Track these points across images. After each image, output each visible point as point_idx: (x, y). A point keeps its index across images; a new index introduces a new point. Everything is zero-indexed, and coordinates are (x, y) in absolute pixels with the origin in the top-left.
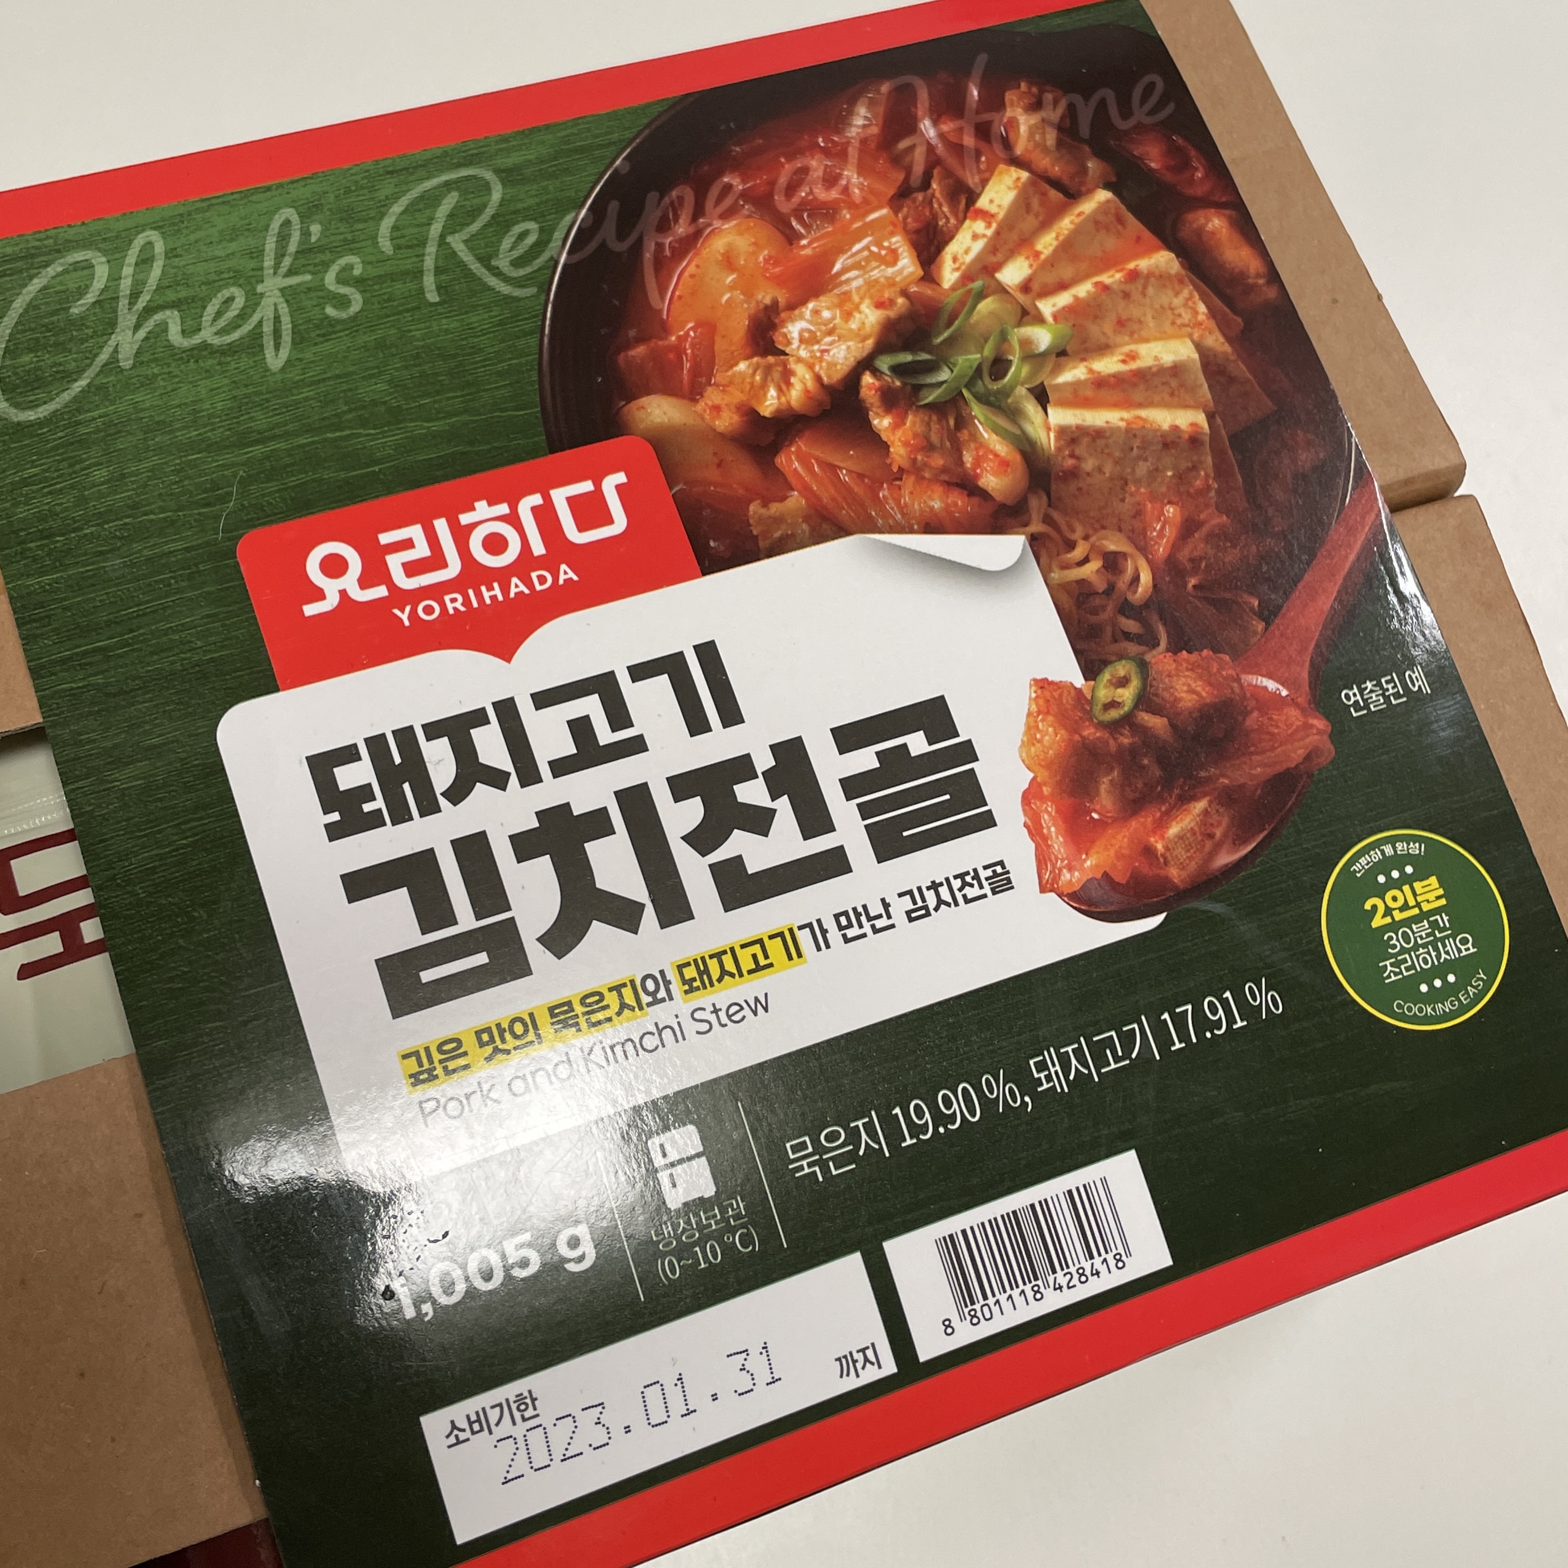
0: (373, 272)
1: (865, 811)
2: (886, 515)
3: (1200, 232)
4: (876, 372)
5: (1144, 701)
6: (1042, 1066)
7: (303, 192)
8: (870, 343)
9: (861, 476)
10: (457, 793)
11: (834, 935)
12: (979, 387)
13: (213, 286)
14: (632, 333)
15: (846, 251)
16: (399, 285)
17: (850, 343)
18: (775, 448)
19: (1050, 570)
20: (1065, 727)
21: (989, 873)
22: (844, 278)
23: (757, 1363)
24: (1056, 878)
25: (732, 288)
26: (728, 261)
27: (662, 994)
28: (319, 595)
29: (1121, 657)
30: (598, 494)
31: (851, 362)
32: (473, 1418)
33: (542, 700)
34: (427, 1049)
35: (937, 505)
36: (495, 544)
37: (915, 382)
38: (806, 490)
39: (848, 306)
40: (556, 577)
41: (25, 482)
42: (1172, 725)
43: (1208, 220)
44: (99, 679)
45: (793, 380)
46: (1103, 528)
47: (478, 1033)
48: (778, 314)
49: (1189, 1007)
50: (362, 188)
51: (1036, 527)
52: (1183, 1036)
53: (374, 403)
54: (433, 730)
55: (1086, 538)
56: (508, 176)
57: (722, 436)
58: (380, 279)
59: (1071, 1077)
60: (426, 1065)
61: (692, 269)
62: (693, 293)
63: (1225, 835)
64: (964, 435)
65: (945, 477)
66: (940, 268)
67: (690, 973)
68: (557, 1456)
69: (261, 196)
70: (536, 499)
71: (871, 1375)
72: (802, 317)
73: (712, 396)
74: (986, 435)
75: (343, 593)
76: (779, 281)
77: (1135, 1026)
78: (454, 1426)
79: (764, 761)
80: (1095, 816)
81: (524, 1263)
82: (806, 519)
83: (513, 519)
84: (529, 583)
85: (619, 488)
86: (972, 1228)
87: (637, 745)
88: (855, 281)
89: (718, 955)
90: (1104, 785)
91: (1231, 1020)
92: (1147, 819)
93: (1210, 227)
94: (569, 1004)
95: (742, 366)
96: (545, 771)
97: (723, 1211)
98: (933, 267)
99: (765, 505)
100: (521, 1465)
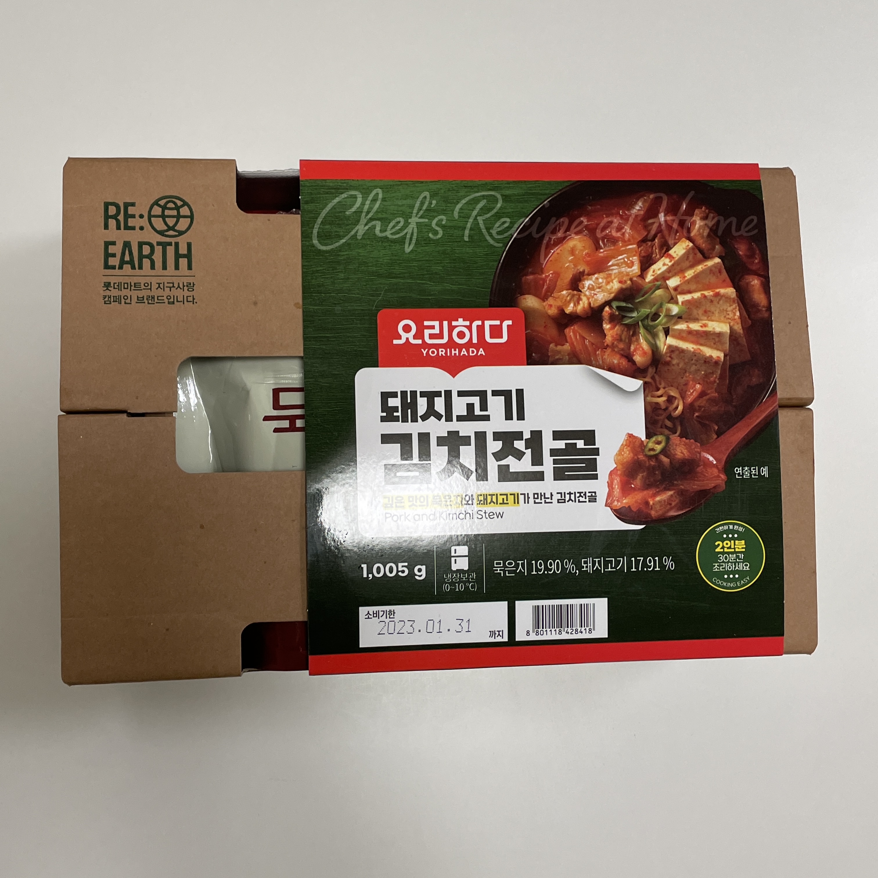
0: (449, 224)
1: (555, 462)
2: (597, 360)
3: (748, 284)
4: (611, 307)
5: (664, 452)
6: (586, 562)
7: (434, 187)
8: (613, 295)
9: (593, 344)
10: (424, 418)
11: (531, 500)
12: (646, 322)
13: (394, 215)
14: (530, 270)
15: (614, 258)
16: (456, 231)
17: (605, 294)
18: (566, 326)
19: (647, 396)
20: (633, 453)
21: (590, 494)
22: (611, 268)
23: (465, 624)
24: (612, 503)
25: (570, 262)
26: (572, 252)
27: (470, 502)
28: (400, 337)
29: (661, 434)
30: (501, 326)
31: (603, 301)
32: (375, 612)
33: (461, 394)
34: (392, 498)
35: (616, 362)
36: (461, 335)
37: (624, 314)
38: (572, 344)
39: (609, 279)
40: (478, 352)
41: (317, 271)
42: (671, 462)
43: (753, 280)
44: (324, 347)
45: (581, 302)
46: (672, 386)
47: (409, 497)
48: (583, 276)
49: (642, 558)
50: (454, 190)
51: (648, 379)
52: (637, 567)
53: (436, 273)
54: (423, 394)
55: (664, 388)
56: (506, 198)
57: (549, 316)
58: (450, 227)
59: (594, 569)
60: (391, 502)
61: (558, 251)
62: (556, 260)
63: (675, 506)
64: (634, 339)
65: (622, 352)
66: (647, 274)
67: (481, 498)
68: (397, 631)
69: (420, 185)
70: (479, 323)
71: (499, 639)
72: (591, 279)
73: (551, 301)
74: (642, 341)
75: (407, 339)
76: (588, 263)
77: (622, 559)
78: (368, 613)
79: (527, 435)
80: (633, 486)
81: (403, 572)
82: (569, 355)
83: (469, 328)
84: (468, 352)
85: (508, 326)
86: (546, 606)
87: (487, 418)
88: (615, 270)
89: (492, 495)
90: (640, 477)
91: (655, 567)
92: (651, 492)
93: (753, 283)
94: (440, 496)
95: (564, 292)
96: (455, 418)
97: (469, 576)
98: (645, 272)
99: (556, 346)
100: (385, 631)
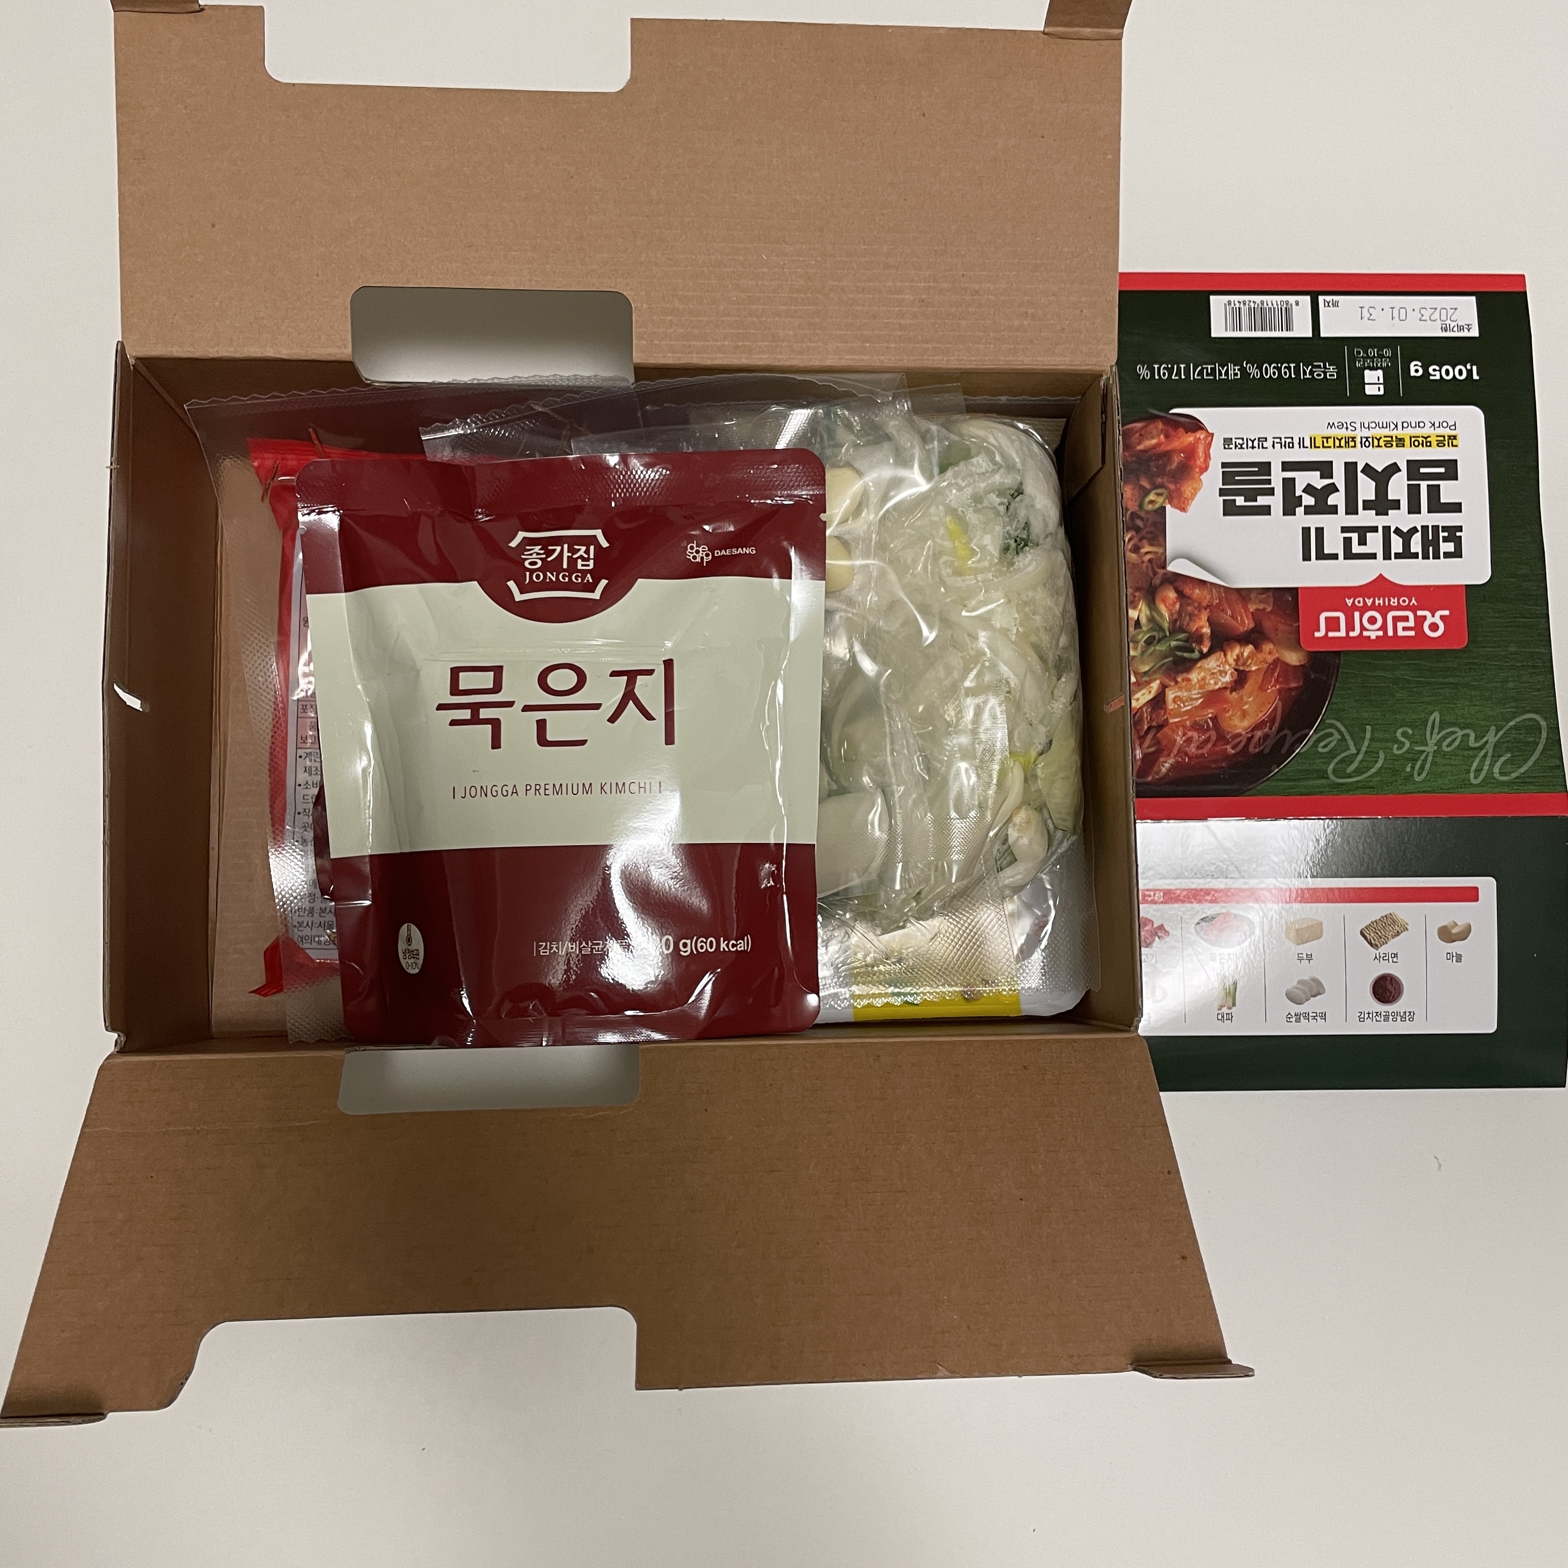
0: (1390, 744)
1: (1269, 482)
2: (1219, 592)
4: (1201, 652)
5: (1147, 492)
6: (1236, 374)
7: (1410, 787)
8: (1199, 665)
9: (1223, 610)
10: (1414, 530)
11: (1296, 441)
12: (1161, 634)
13: (1453, 753)
14: (1294, 693)
15: (1195, 707)
16: (1381, 736)
17: (1206, 666)
18: (1253, 631)
19: (1162, 553)
20: (1181, 492)
21: (1231, 446)
22: (1199, 696)
23: (1366, 315)
24: (1206, 438)
25: (1246, 703)
26: (1244, 714)
27: (1364, 440)
28: (1442, 617)
29: (1148, 512)
30: (1327, 630)
31: (1209, 659)
33: (1373, 556)
34: (1449, 446)
35: (1197, 591)
36: (1372, 620)
37: (1187, 644)
38: (1246, 610)
39: (1202, 683)
40: (1354, 602)
41: (1539, 690)
42: (1139, 481)
45: (1235, 657)
46: (1134, 564)
47: (1430, 446)
48: (1232, 687)
49: (1173, 377)
50: (1386, 783)
51: (1161, 571)
52: (1179, 369)
53: (1403, 688)
54: (1415, 556)
55: (1143, 562)
56: (1323, 775)
57: (1271, 642)
58: (1387, 741)
59: (1226, 368)
60: (1450, 441)
61: (1260, 715)
62: (1263, 704)
63: (1135, 433)
64: (1175, 616)
65: (1190, 601)
66: (1158, 690)
67: (1352, 444)
68: (1438, 311)
69: (1427, 789)
70: (1352, 634)
71: (1329, 298)
72: (1223, 683)
73: (1270, 659)
74: (1167, 615)
76: (1226, 701)
77: (1196, 377)
78: (1469, 330)
79: (1300, 511)
80: (1182, 455)
81: (1434, 370)
82: (1250, 599)
83: (1363, 628)
84: (1364, 602)
85: (1319, 631)
87: (1344, 530)
88: (1195, 693)
89: (1340, 446)
90: (1174, 466)
91: (1159, 369)
92: (1163, 448)
94: (1397, 446)
95: (1254, 668)
96: (1380, 530)
97: (1364, 364)
98: (1160, 690)
99: (1264, 609)
100: (1450, 312)
